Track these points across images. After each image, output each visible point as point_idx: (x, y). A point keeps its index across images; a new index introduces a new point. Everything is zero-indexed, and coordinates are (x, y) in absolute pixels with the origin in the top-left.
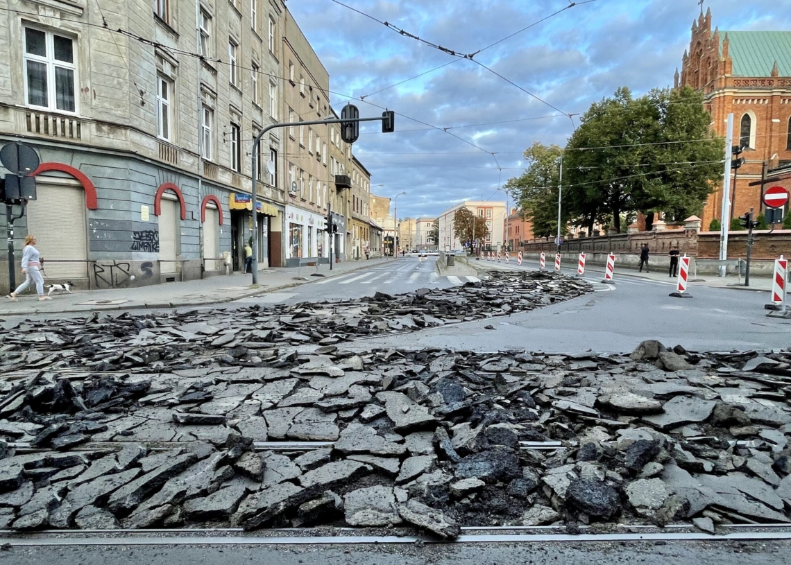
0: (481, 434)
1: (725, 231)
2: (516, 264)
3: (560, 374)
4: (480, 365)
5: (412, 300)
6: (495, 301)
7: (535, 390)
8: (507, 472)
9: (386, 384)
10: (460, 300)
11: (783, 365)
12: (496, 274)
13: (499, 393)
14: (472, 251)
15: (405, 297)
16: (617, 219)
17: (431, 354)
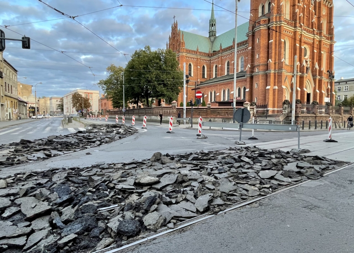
0: (77, 210)
1: (185, 107)
2: (105, 121)
3: (120, 172)
4: (81, 174)
5: (44, 142)
6: (92, 140)
7: (108, 182)
8: (90, 226)
9: (21, 194)
10: (73, 140)
11: (200, 157)
12: (94, 126)
13: (90, 186)
14: (82, 115)
15: (40, 141)
16: (148, 101)
17: (54, 172)
